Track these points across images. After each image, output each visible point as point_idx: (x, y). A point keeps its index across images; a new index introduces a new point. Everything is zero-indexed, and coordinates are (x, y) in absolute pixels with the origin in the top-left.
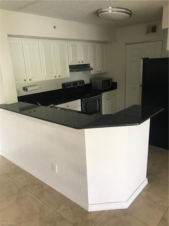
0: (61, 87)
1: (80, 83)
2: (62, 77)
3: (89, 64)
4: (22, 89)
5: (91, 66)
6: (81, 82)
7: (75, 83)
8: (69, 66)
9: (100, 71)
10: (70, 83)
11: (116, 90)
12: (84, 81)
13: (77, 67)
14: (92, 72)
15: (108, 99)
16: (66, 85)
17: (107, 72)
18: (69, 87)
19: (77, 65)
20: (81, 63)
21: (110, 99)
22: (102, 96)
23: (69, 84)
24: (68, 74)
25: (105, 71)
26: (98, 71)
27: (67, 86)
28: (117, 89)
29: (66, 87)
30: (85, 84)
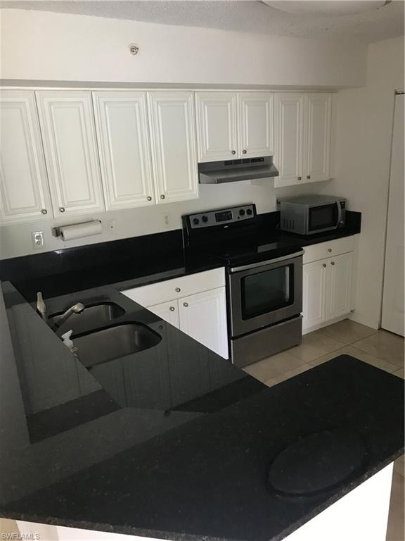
0: (178, 225)
1: (242, 213)
2: (171, 198)
3: (271, 158)
4: (50, 232)
5: (274, 161)
6: (245, 209)
7: (223, 214)
8: (199, 164)
9: (309, 177)
10: (206, 215)
11: (356, 235)
12: (254, 205)
13: (227, 167)
14: (278, 182)
15: (325, 266)
16: (192, 218)
17: (331, 180)
18: (202, 225)
19: (227, 163)
20: (240, 156)
21: (333, 263)
22: (302, 255)
23: (204, 216)
24: (193, 190)
25: (326, 177)
26: (300, 178)
27: (196, 221)
28: (359, 232)
29: (193, 226)
30: (258, 213)
